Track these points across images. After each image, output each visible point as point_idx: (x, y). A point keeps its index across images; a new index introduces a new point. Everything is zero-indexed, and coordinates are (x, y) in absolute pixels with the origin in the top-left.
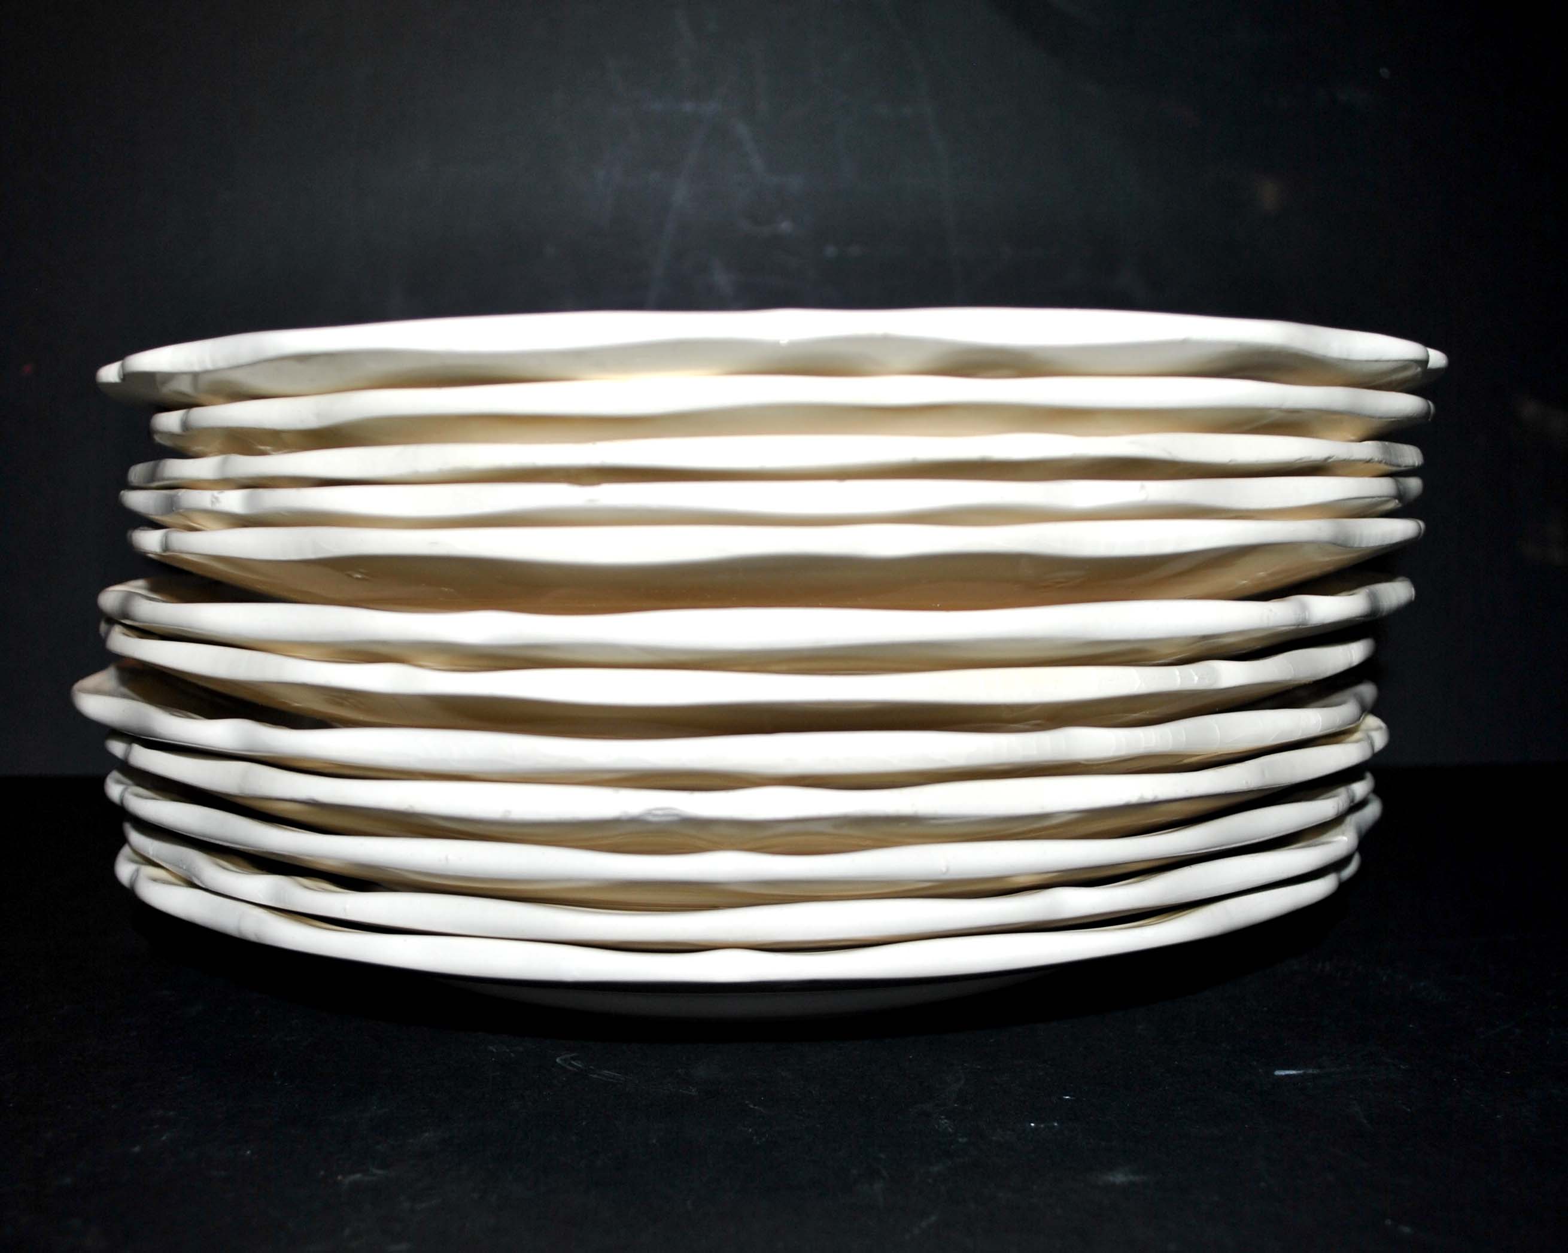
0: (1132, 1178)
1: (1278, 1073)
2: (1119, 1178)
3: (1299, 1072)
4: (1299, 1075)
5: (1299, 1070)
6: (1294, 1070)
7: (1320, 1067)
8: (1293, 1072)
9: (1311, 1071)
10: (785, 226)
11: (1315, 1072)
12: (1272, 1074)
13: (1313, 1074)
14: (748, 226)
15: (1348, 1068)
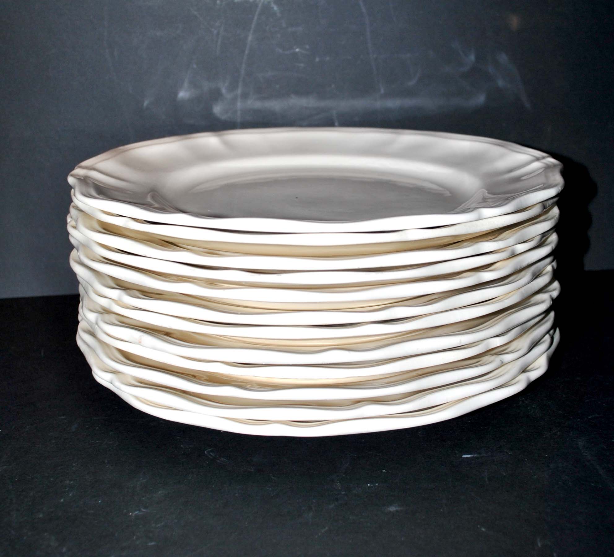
0: (397, 508)
1: (464, 456)
2: (393, 509)
3: (472, 456)
4: (471, 457)
5: (472, 455)
6: (470, 455)
7: (479, 454)
8: (469, 456)
9: (476, 455)
10: (297, 50)
11: (477, 456)
12: (461, 457)
13: (476, 457)
14: (281, 51)
15: (490, 454)
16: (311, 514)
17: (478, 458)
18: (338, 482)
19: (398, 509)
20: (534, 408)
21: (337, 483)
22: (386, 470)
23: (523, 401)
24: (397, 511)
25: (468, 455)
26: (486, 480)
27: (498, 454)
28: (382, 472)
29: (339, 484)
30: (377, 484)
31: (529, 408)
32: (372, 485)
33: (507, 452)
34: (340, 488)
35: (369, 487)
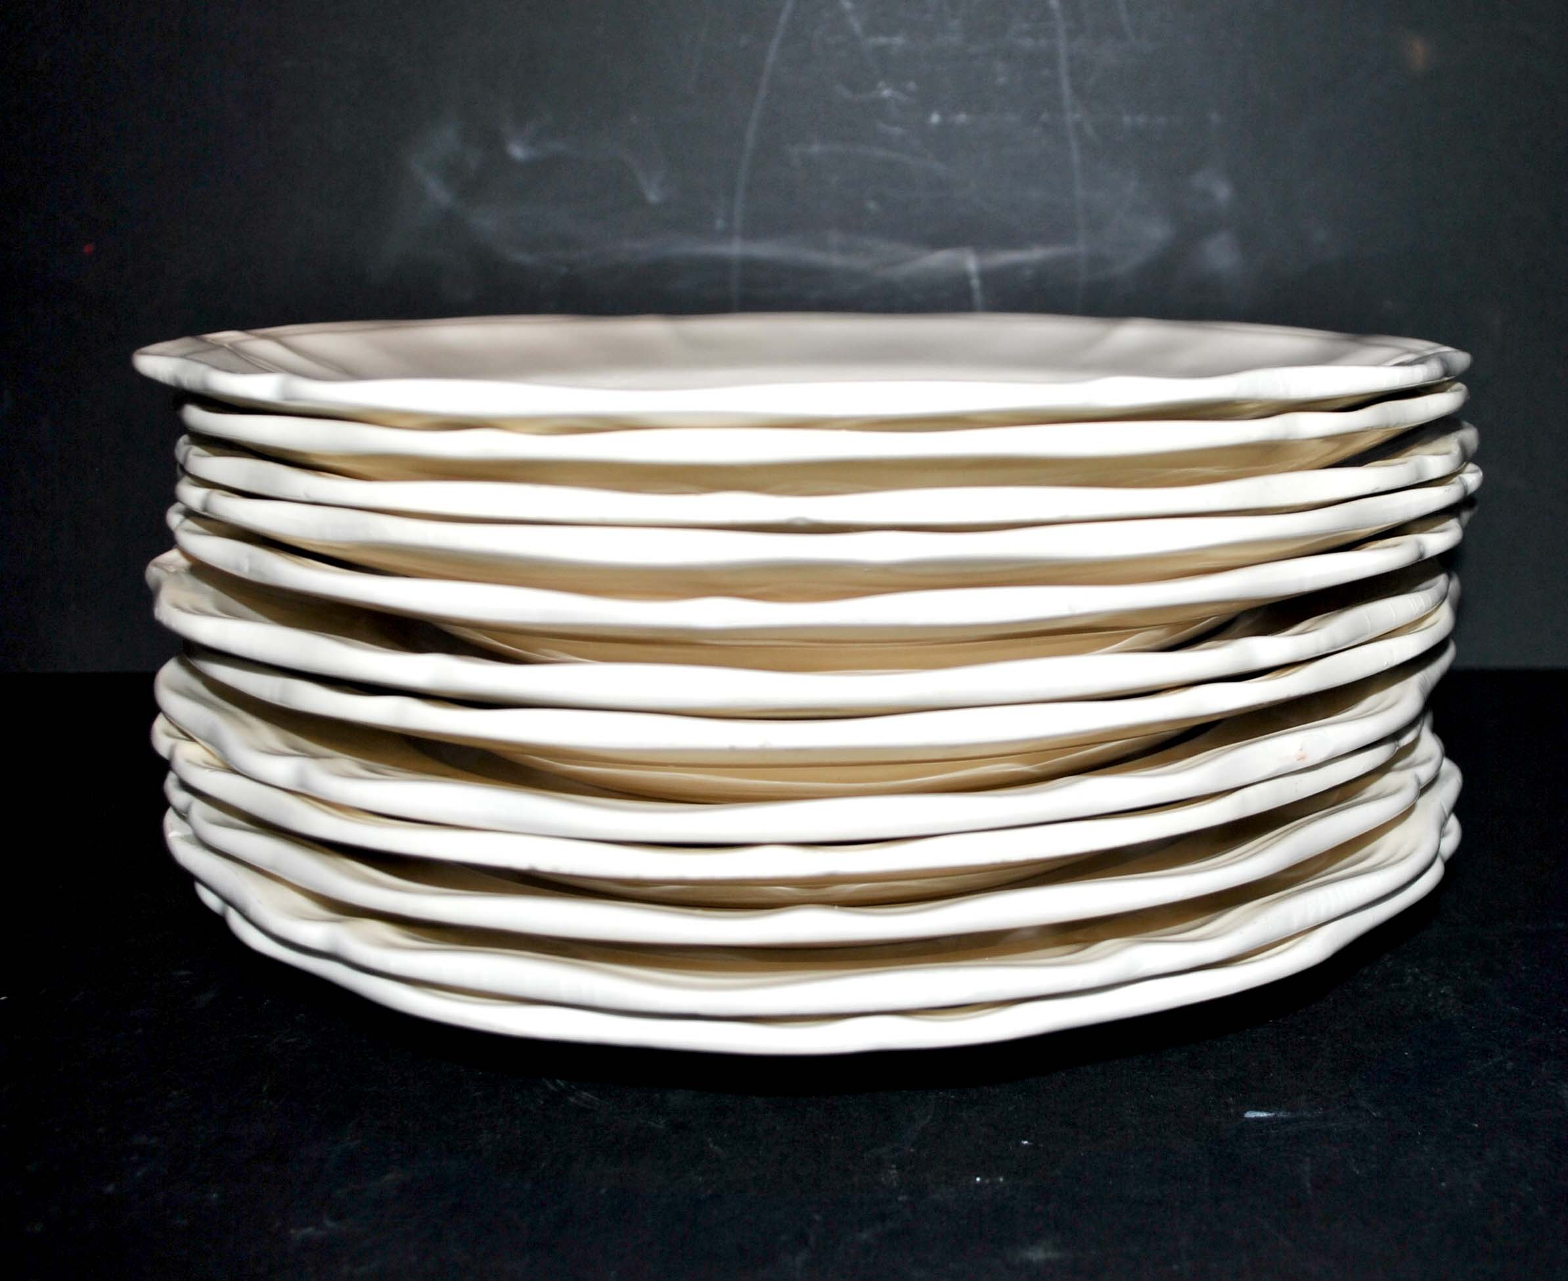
0: (1050, 1255)
1: (1250, 1115)
2: (1038, 1256)
4: (1269, 1118)
5: (1271, 1112)
6: (1266, 1111)
7: (1292, 1110)
8: (1264, 1115)
9: (1281, 1115)
10: (886, 93)
11: (1285, 1116)
12: (1242, 1116)
13: (1282, 1119)
14: (847, 94)
15: (1320, 1112)
16: (802, 1257)
17: (1286, 1122)
18: (894, 1166)
19: (1053, 1255)
20: (1444, 995)
21: (891, 1169)
22: (1029, 1141)
23: (1416, 978)
24: (1048, 1262)
25: (1261, 1111)
26: (1309, 1185)
27: (1343, 1114)
28: (1019, 1145)
29: (895, 1171)
30: (1001, 1179)
31: (1430, 995)
32: (987, 1181)
33: (1367, 1111)
34: (895, 1184)
35: (977, 1186)
